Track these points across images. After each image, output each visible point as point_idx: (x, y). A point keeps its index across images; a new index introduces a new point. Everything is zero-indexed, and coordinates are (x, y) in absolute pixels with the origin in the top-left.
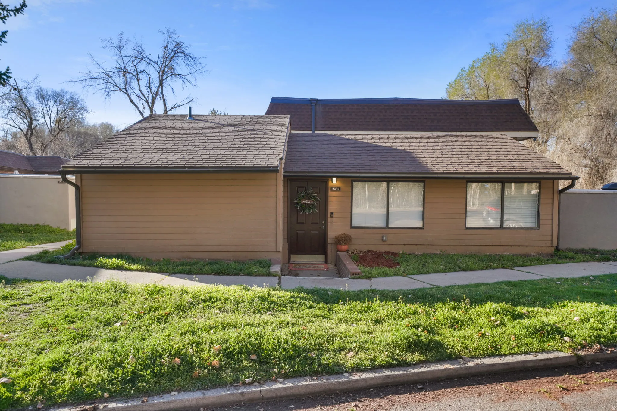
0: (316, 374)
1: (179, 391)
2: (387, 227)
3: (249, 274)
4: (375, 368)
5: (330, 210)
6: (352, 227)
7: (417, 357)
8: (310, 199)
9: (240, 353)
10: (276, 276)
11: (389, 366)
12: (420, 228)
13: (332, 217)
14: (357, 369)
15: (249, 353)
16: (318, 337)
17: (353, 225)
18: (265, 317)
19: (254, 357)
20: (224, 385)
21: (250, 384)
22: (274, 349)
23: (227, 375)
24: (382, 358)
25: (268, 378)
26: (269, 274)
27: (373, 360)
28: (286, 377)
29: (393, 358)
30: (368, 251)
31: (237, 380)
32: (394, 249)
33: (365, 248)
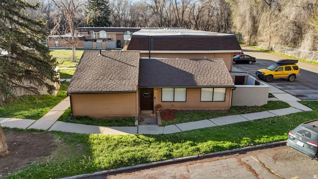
0: (145, 163)
1: (121, 167)
2: (174, 101)
3: (129, 126)
4: (156, 161)
5: (154, 96)
6: (162, 102)
7: (165, 158)
8: (147, 92)
9: (131, 159)
10: (136, 126)
11: (159, 161)
12: (185, 102)
13: (155, 98)
14: (153, 161)
15: (133, 159)
16: (146, 154)
17: (162, 101)
18: (135, 148)
19: (134, 160)
20: (129, 166)
21: (133, 165)
22: (138, 158)
23: (129, 164)
24: (158, 159)
25: (137, 164)
26: (135, 126)
27: (156, 159)
28: (140, 164)
29: (160, 159)
30: (167, 109)
31: (131, 165)
32: (176, 109)
33: (166, 109)
